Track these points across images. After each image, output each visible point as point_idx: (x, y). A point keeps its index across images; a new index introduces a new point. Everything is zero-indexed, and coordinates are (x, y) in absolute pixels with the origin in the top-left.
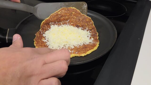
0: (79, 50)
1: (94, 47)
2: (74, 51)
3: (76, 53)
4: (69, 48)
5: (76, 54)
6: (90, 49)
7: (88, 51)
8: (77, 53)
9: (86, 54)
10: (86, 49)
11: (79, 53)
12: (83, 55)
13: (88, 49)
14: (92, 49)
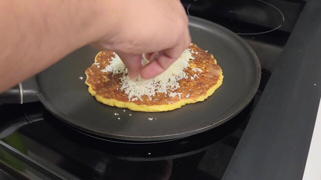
0: (190, 90)
1: (217, 80)
2: (181, 93)
3: (187, 96)
4: (169, 90)
5: (187, 98)
6: (211, 86)
7: (208, 89)
8: (190, 97)
9: (206, 97)
10: (203, 86)
11: (193, 95)
12: (201, 98)
13: (207, 86)
14: (214, 84)
